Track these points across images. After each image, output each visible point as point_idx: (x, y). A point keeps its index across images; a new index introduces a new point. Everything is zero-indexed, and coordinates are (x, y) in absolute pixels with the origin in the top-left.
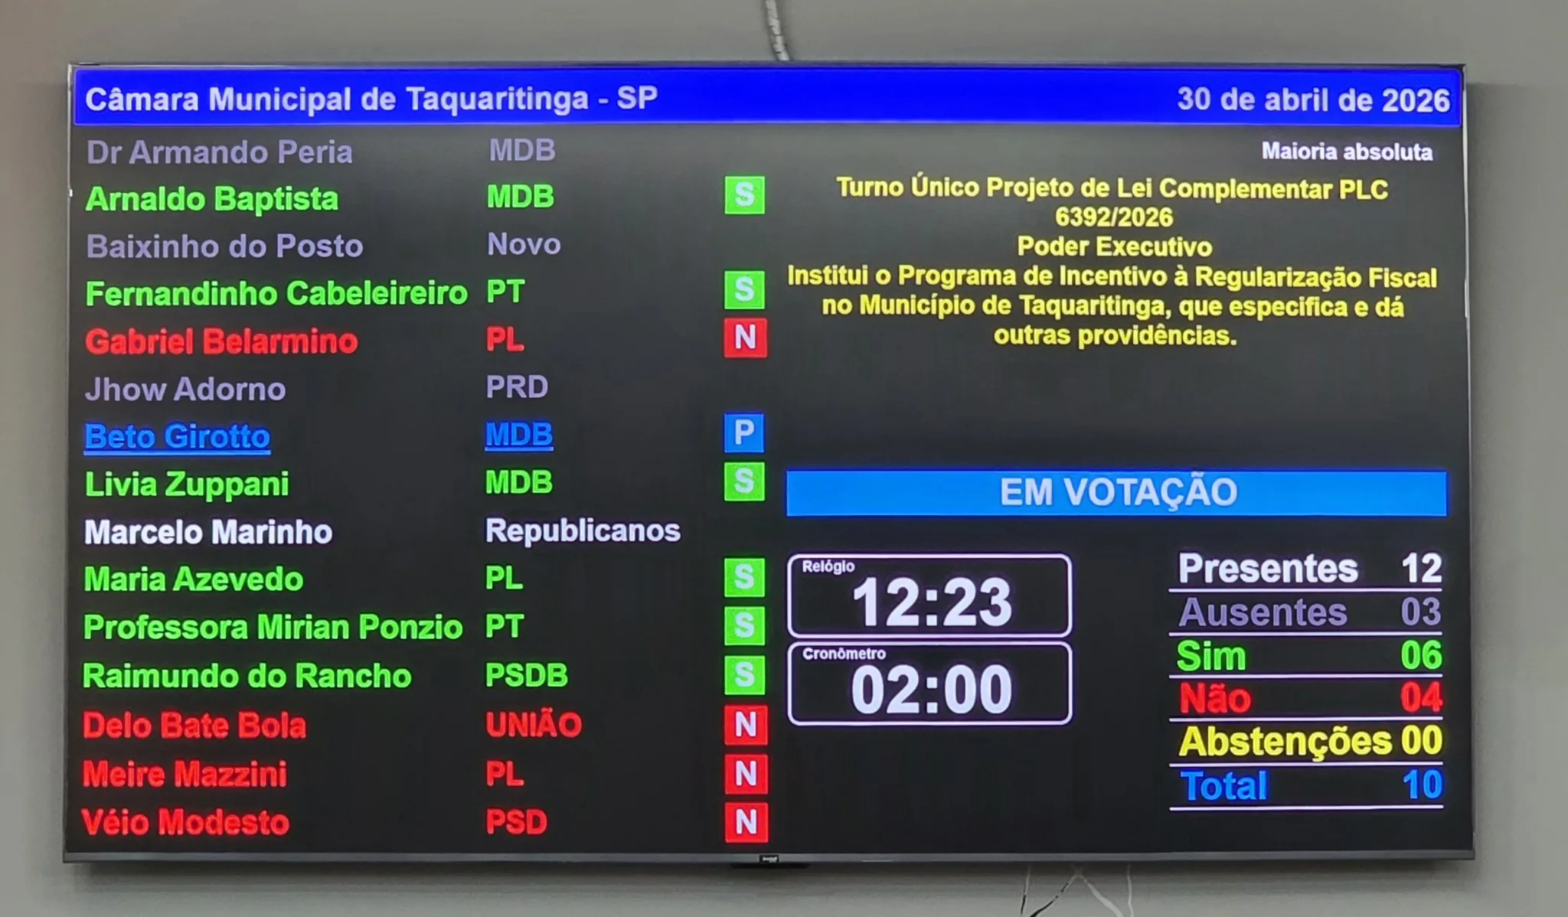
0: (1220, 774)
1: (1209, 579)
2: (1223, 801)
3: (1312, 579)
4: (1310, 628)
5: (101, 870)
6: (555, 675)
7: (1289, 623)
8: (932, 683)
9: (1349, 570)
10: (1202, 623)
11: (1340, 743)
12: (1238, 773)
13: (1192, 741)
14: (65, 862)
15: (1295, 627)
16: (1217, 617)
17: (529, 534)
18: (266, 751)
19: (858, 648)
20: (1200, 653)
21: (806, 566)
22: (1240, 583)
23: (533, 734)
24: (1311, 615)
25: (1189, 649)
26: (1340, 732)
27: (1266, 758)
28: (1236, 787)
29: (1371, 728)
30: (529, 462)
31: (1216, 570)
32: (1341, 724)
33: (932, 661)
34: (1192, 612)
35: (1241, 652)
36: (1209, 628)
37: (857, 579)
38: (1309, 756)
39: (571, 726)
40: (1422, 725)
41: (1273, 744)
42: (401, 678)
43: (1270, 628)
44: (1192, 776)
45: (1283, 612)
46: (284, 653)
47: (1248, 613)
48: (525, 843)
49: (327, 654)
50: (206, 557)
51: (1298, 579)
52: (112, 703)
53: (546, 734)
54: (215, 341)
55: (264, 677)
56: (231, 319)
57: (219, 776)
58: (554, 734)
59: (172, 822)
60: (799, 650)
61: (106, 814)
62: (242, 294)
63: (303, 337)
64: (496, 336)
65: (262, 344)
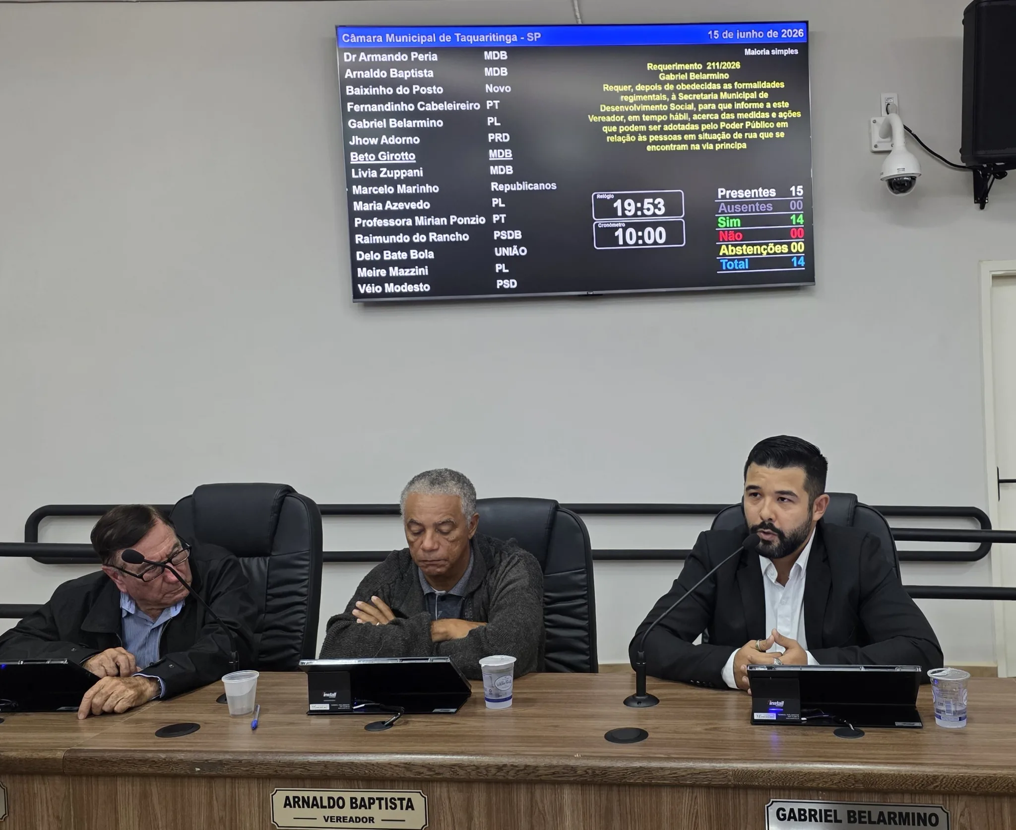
0: (733, 260)
1: (728, 197)
2: (734, 269)
3: (761, 196)
4: (761, 212)
5: (367, 305)
6: (518, 235)
7: (754, 210)
8: (640, 234)
9: (773, 192)
10: (726, 211)
11: (771, 249)
12: (739, 260)
13: (723, 250)
14: (354, 302)
15: (756, 212)
16: (731, 209)
17: (507, 188)
18: (420, 263)
19: (616, 223)
20: (726, 221)
21: (598, 196)
22: (738, 198)
23: (511, 255)
24: (761, 207)
25: (722, 220)
26: (771, 245)
27: (748, 255)
28: (738, 264)
29: (781, 244)
30: (504, 163)
31: (730, 194)
32: (772, 243)
33: (640, 227)
34: (723, 208)
35: (739, 220)
36: (728, 213)
37: (614, 200)
38: (762, 254)
39: (523, 251)
40: (797, 242)
41: (750, 250)
42: (465, 237)
43: (748, 212)
44: (724, 261)
45: (752, 207)
46: (425, 230)
47: (741, 208)
48: (510, 290)
49: (439, 230)
50: (396, 198)
51: (757, 196)
52: (366, 248)
53: (515, 255)
54: (394, 123)
55: (418, 238)
56: (399, 115)
57: (405, 272)
58: (518, 254)
59: (390, 288)
60: (597, 225)
61: (367, 286)
62: (402, 107)
63: (424, 121)
64: (491, 120)
65: (410, 124)
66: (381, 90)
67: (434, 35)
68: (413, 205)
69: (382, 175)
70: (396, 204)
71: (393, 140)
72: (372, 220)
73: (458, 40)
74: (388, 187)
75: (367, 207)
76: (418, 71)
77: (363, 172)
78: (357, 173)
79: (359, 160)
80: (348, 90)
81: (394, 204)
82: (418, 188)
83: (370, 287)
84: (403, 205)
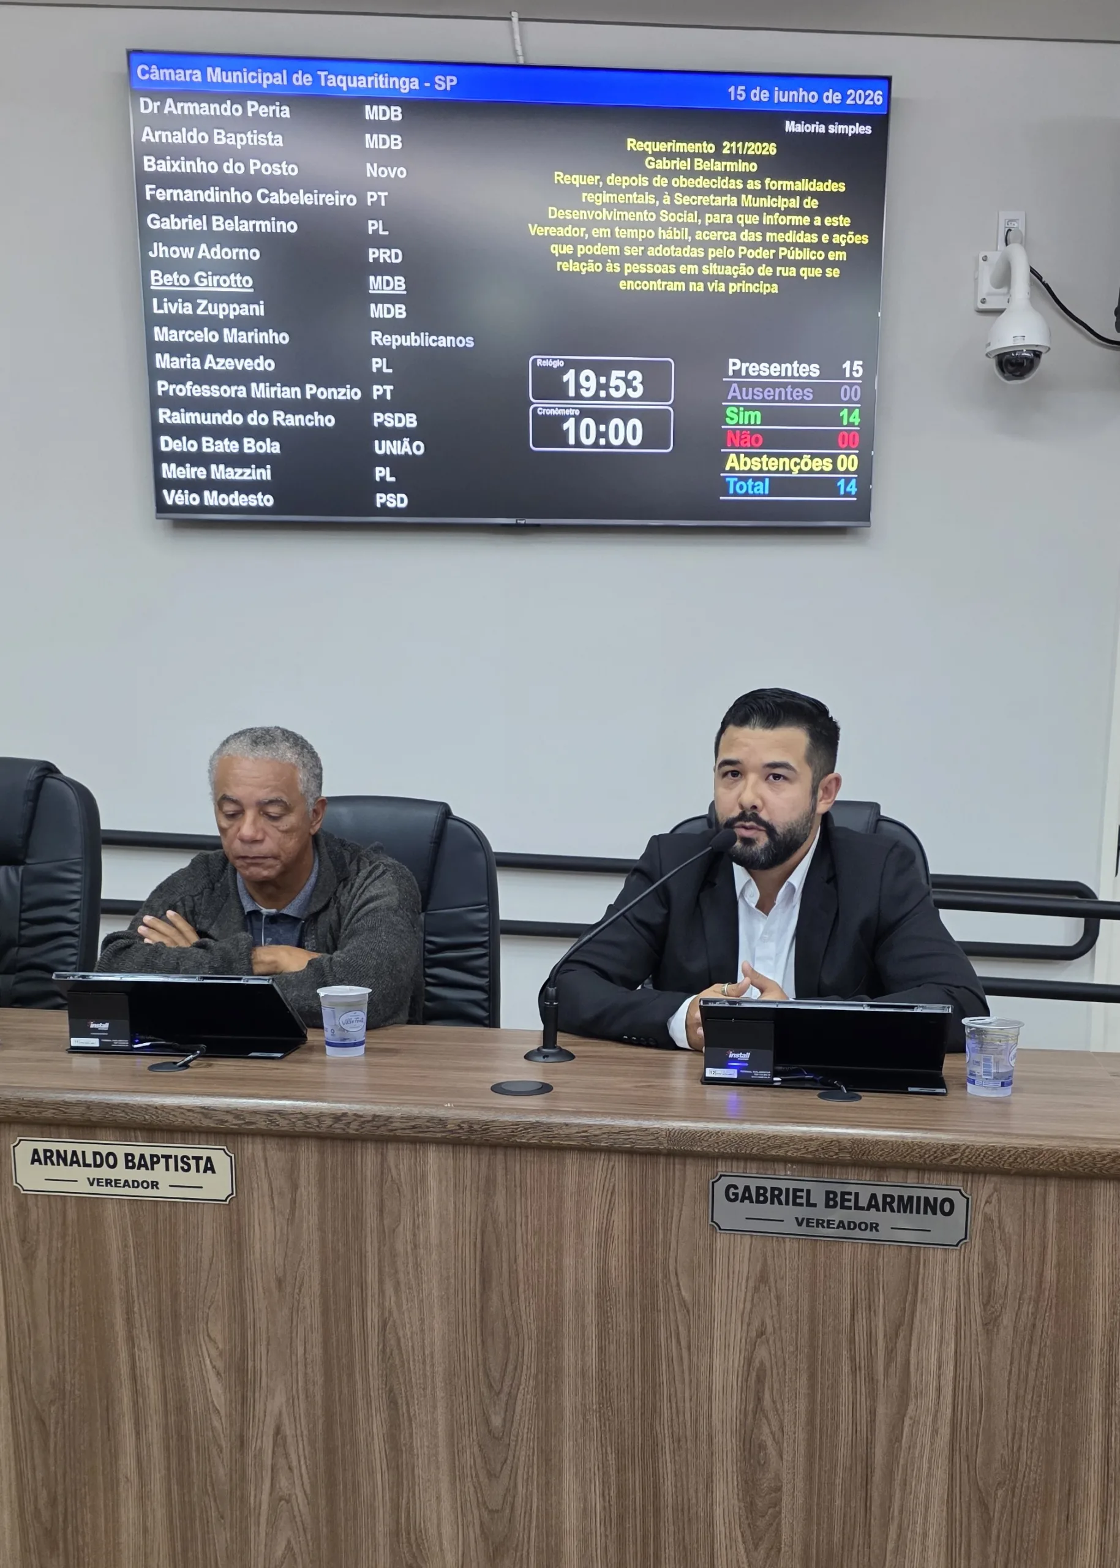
0: (746, 479)
1: (743, 373)
2: (746, 494)
3: (796, 375)
4: (794, 401)
5: (178, 524)
6: (410, 420)
7: (783, 398)
8: (602, 428)
9: (814, 370)
10: (739, 398)
11: (806, 464)
12: (755, 479)
13: (732, 462)
14: (157, 518)
15: (786, 401)
16: (747, 395)
17: (395, 341)
18: (259, 460)
19: (565, 408)
20: (738, 414)
21: (539, 363)
22: (759, 376)
23: (399, 453)
24: (795, 394)
25: (732, 412)
26: (806, 458)
27: (769, 472)
29: (822, 456)
30: (393, 299)
31: (747, 369)
32: (807, 454)
33: (602, 417)
34: (734, 391)
35: (758, 414)
36: (743, 400)
37: (564, 370)
38: (791, 471)
39: (418, 448)
40: (848, 455)
41: (773, 464)
42: (330, 421)
43: (773, 401)
44: (732, 481)
45: (781, 392)
46: (266, 406)
47: (763, 393)
48: (396, 512)
49: (290, 407)
50: (222, 350)
51: (789, 374)
52: (176, 432)
53: (406, 453)
54: (219, 223)
55: (255, 419)
56: (227, 210)
57: (235, 473)
58: (410, 453)
59: (211, 498)
60: (535, 409)
61: (176, 493)
62: (232, 196)
63: (267, 222)
64: (373, 226)
65: (246, 226)
66: (198, 166)
67: (285, 72)
68: (248, 364)
69: (199, 312)
70: (221, 361)
71: (218, 253)
72: (185, 384)
73: (323, 84)
74: (209, 331)
75: (177, 363)
76: (258, 134)
77: (170, 304)
78: (160, 307)
79: (164, 285)
80: (146, 164)
81: (218, 360)
82: (256, 335)
83: (182, 496)
84: (233, 364)
